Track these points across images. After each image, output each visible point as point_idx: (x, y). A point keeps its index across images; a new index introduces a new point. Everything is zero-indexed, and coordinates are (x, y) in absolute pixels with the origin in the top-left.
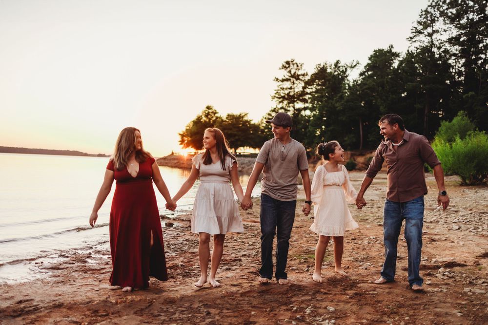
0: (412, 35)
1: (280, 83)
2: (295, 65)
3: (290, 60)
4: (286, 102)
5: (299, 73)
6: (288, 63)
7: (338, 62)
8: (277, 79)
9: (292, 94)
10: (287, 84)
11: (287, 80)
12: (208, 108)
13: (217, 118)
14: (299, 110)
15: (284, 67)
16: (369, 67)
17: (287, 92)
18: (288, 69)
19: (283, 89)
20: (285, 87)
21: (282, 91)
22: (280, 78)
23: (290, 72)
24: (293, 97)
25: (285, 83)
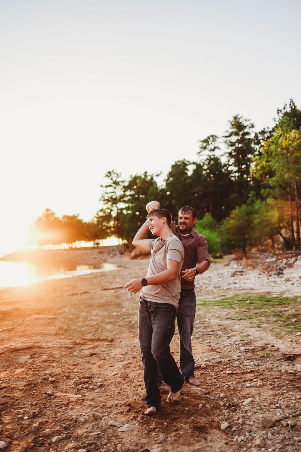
0: (199, 150)
1: (105, 189)
2: (116, 175)
3: (111, 170)
4: (110, 203)
5: (119, 180)
6: (109, 173)
7: (146, 173)
8: (102, 186)
9: (114, 197)
10: (110, 189)
11: (110, 186)
12: (47, 210)
13: (55, 218)
14: (122, 210)
15: (107, 176)
16: (171, 175)
17: (110, 195)
18: (110, 177)
19: (107, 193)
20: (108, 192)
21: (106, 195)
22: (104, 185)
23: (112, 179)
24: (115, 199)
25: (109, 188)
